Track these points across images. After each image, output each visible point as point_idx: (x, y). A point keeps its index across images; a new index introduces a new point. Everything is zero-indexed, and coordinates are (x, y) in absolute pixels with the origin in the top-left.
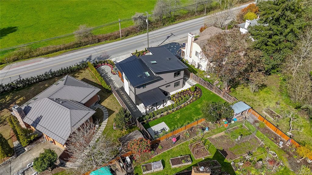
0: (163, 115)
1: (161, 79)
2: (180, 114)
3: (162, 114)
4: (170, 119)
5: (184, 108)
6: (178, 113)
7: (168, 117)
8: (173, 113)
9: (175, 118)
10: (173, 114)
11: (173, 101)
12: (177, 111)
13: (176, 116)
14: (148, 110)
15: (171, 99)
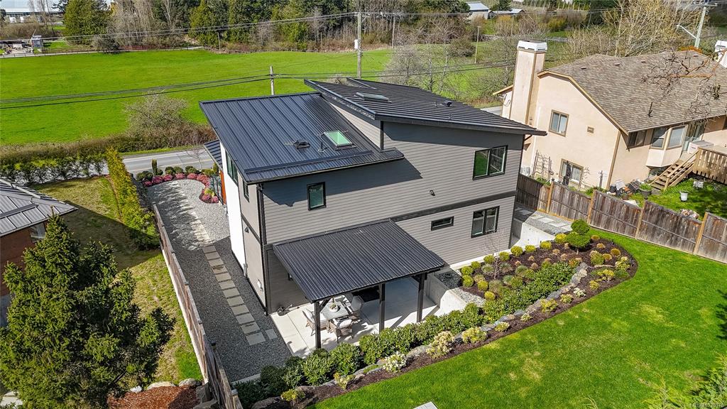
0: (424, 359)
1: (412, 174)
2: (543, 357)
3: (416, 352)
4: (473, 382)
5: (561, 323)
6: (525, 346)
7: (461, 368)
8: (493, 346)
9: (513, 376)
10: (490, 354)
11: (475, 293)
12: (515, 336)
13: (513, 368)
14: (328, 336)
15: (460, 284)
